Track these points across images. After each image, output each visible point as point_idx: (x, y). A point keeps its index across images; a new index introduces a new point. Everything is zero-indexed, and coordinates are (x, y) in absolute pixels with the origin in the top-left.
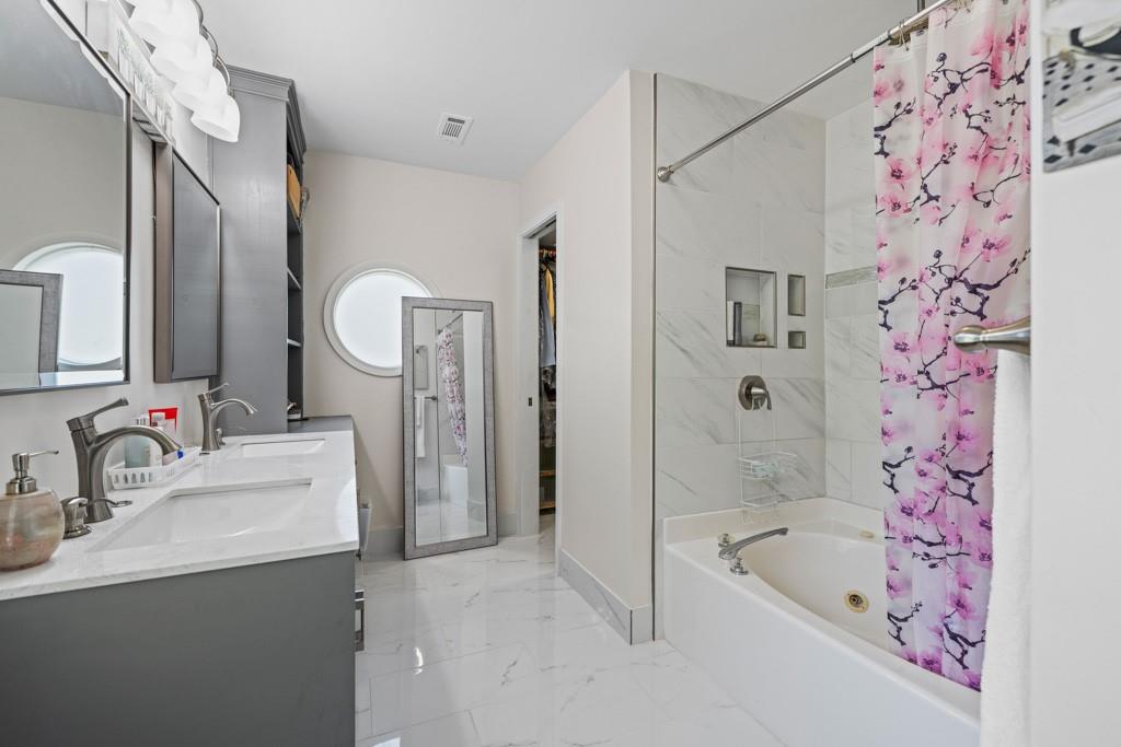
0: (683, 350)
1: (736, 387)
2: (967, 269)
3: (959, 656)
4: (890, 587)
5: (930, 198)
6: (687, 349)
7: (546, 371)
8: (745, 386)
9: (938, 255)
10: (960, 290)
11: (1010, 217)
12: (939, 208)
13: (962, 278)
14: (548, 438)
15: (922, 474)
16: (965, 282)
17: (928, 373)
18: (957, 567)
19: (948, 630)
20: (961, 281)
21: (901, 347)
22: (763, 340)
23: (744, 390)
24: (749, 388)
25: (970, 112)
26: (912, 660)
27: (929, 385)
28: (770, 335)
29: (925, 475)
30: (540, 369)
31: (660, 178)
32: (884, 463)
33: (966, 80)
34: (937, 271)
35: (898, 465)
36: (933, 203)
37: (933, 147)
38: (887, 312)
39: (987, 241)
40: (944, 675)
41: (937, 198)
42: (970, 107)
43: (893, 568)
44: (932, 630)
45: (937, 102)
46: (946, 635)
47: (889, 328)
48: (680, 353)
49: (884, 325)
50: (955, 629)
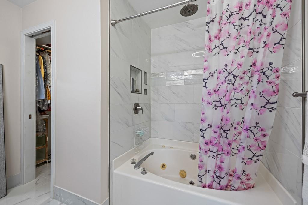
0: (119, 94)
1: (133, 106)
2: (233, 71)
3: (218, 182)
4: (199, 167)
5: (224, 48)
6: (120, 93)
7: (39, 102)
8: (135, 106)
9: (226, 65)
10: (231, 77)
11: (244, 57)
12: (227, 51)
13: (232, 73)
14: (40, 132)
15: (215, 132)
16: (233, 74)
17: (221, 102)
18: (221, 158)
19: (216, 176)
20: (231, 74)
21: (209, 94)
22: (138, 91)
23: (135, 108)
24: (136, 107)
25: (235, 24)
26: (204, 187)
27: (221, 105)
28: (140, 90)
29: (216, 132)
30: (36, 100)
31: (111, 24)
32: (201, 130)
33: (233, 15)
34: (226, 70)
35: (206, 130)
36: (225, 49)
37: (226, 32)
38: (206, 82)
39: (239, 63)
40: (213, 189)
41: (226, 48)
42: (235, 23)
43: (201, 161)
44: (211, 177)
45: (227, 18)
46: (215, 177)
47: (206, 88)
48: (118, 94)
49: (205, 86)
50: (218, 175)
